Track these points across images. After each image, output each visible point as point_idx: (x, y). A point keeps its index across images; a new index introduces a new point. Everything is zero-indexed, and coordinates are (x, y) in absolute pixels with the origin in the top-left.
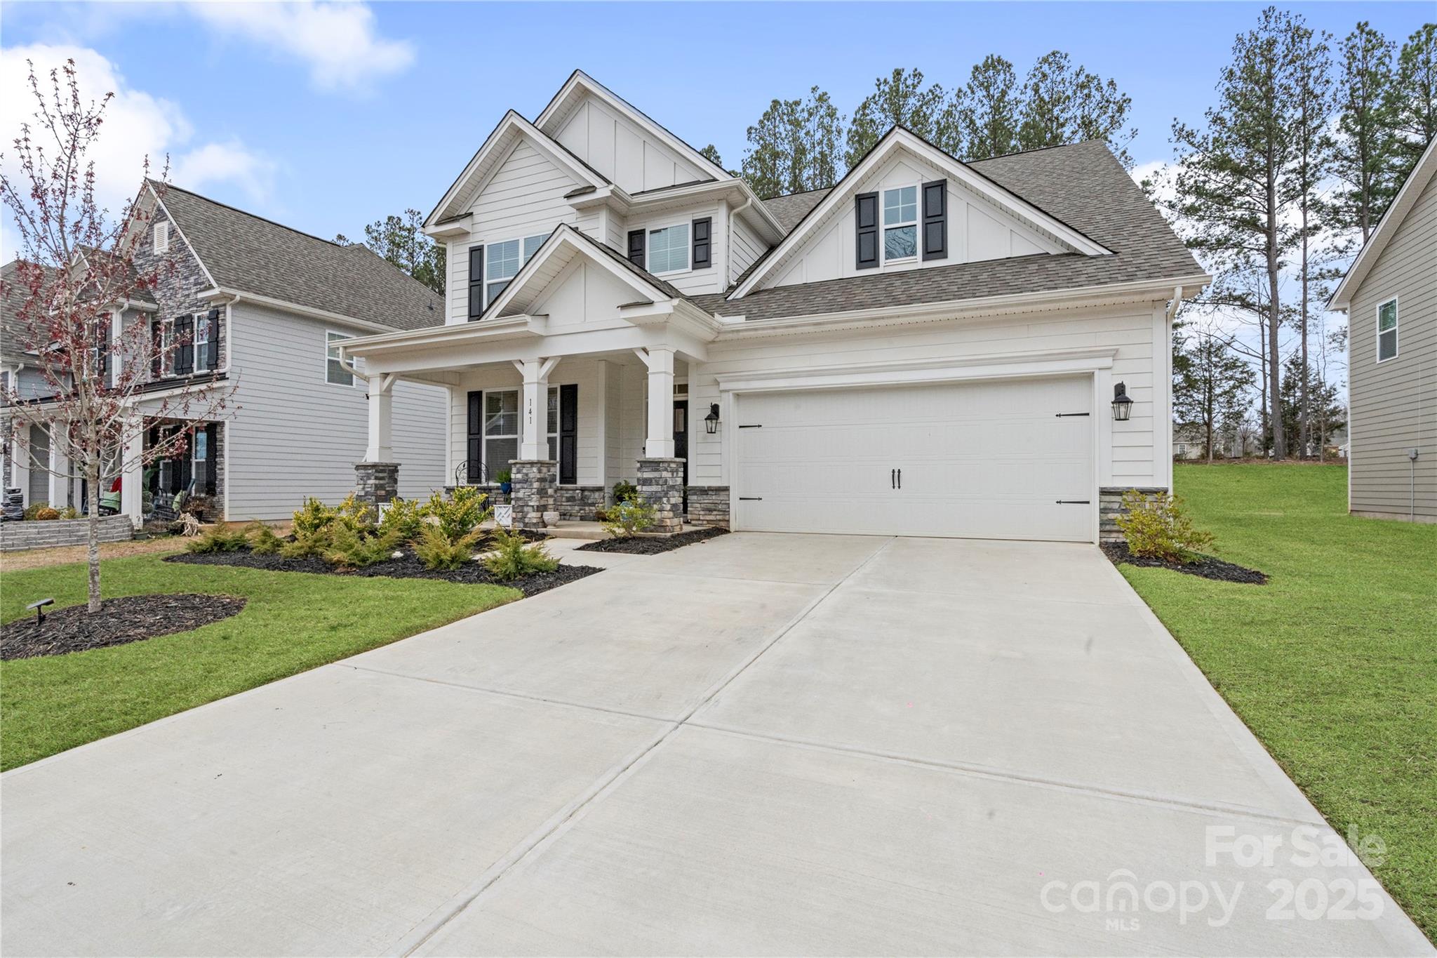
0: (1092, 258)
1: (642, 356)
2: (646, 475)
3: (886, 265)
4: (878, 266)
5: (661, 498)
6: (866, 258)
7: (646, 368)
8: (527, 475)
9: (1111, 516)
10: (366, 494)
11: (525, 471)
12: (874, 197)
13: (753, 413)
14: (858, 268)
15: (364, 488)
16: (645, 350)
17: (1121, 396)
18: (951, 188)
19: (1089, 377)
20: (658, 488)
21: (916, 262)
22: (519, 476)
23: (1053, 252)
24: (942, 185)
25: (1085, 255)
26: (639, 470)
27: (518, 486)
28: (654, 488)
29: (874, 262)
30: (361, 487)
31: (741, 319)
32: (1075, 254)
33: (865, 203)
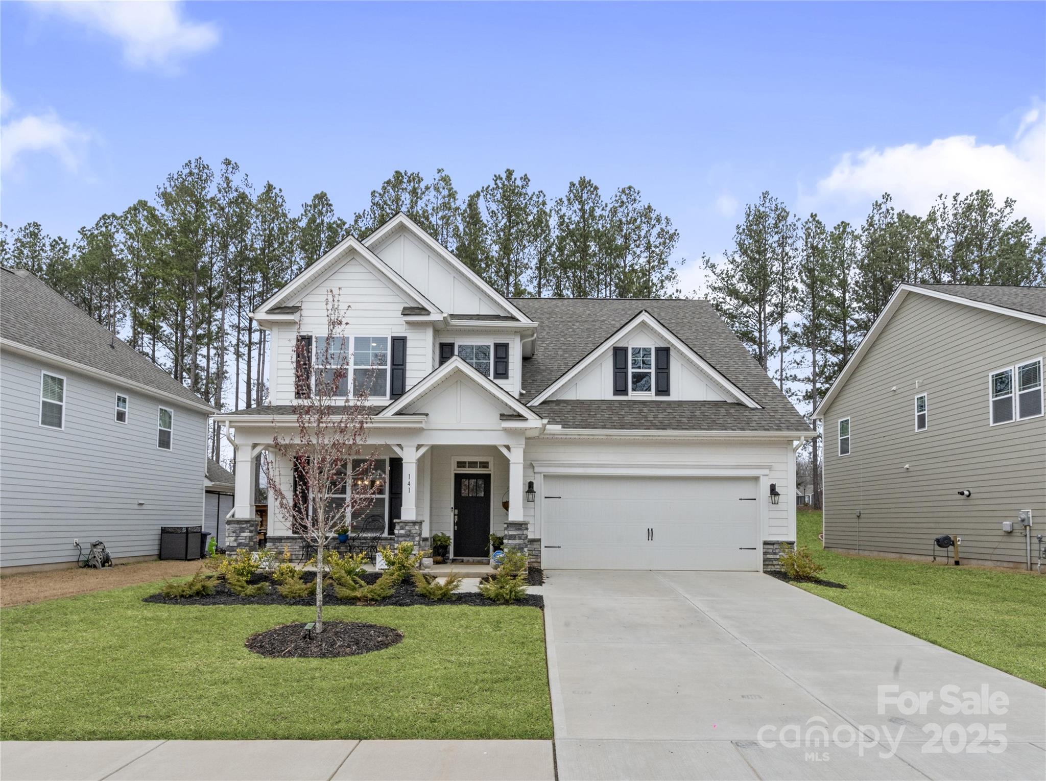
0: (753, 409)
1: (505, 451)
2: (512, 533)
3: (634, 395)
4: (627, 394)
5: (523, 548)
6: (620, 389)
7: (508, 460)
8: (410, 531)
9: (769, 556)
10: (240, 545)
11: (407, 528)
12: (625, 350)
13: (556, 489)
14: (615, 394)
15: (235, 540)
16: (508, 448)
17: (773, 489)
18: (672, 353)
19: (756, 479)
20: (521, 542)
21: (650, 396)
22: (402, 532)
23: (729, 401)
24: (667, 350)
25: (747, 407)
26: (505, 529)
27: (401, 539)
28: (517, 541)
29: (624, 392)
30: (233, 539)
31: (559, 427)
32: (740, 404)
33: (619, 353)
